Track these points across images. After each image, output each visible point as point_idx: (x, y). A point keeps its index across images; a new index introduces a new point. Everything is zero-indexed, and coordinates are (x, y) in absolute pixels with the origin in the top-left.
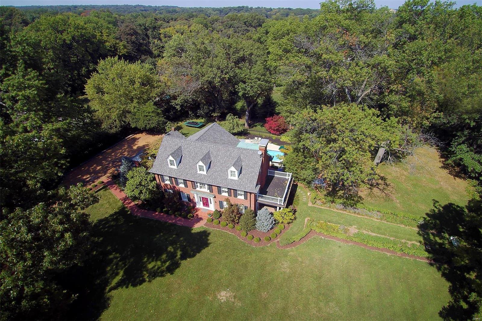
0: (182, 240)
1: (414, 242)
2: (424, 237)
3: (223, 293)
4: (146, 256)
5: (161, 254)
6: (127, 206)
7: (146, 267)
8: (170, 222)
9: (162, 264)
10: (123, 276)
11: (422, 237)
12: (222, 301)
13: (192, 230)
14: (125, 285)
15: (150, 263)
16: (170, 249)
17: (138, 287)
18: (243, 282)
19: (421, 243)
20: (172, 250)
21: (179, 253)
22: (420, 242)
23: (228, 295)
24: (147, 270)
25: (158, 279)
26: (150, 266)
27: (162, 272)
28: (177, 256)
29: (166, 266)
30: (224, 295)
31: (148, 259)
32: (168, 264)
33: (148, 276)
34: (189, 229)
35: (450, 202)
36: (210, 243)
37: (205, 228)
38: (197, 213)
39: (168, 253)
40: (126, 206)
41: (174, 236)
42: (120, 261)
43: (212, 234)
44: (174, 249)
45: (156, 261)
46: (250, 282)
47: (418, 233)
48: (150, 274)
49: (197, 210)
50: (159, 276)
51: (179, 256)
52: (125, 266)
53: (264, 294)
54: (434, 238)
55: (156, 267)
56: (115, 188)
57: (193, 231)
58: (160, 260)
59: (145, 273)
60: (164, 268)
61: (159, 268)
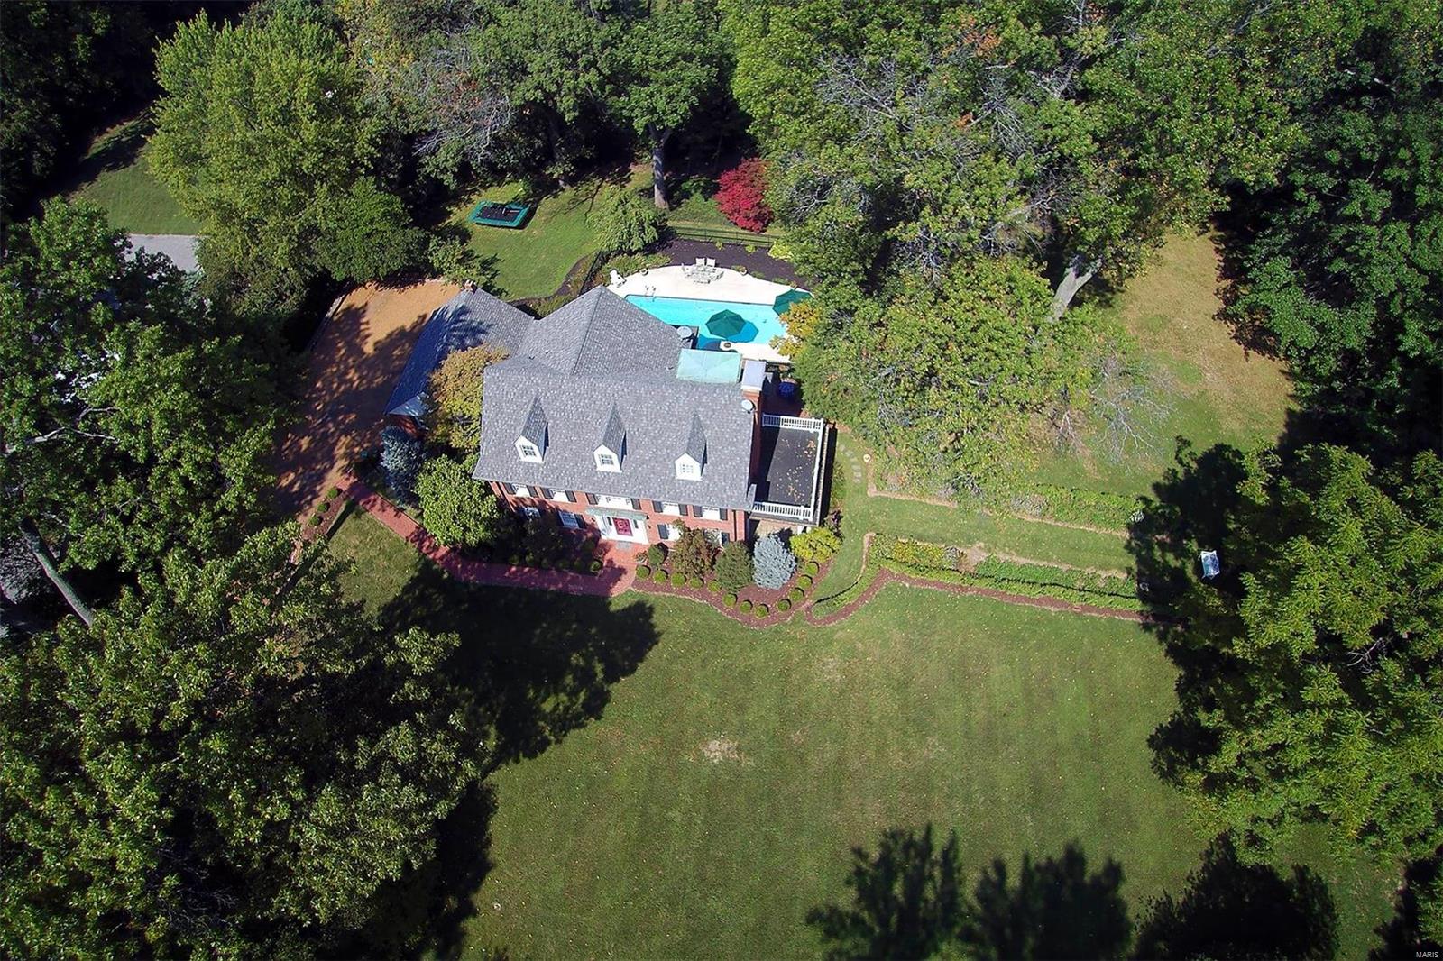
0: (595, 635)
1: (1114, 572)
2: (1139, 556)
3: (714, 745)
4: (529, 686)
5: (561, 676)
6: (434, 558)
7: (538, 710)
8: (552, 588)
9: (570, 699)
10: (498, 739)
11: (1134, 556)
12: (715, 761)
13: (610, 603)
14: (509, 756)
15: (544, 701)
16: (575, 659)
17: (541, 757)
18: (750, 716)
19: (1129, 574)
20: (582, 662)
21: (599, 668)
22: (1129, 570)
23: (725, 747)
24: (544, 717)
25: (574, 733)
26: (547, 707)
27: (577, 717)
28: (596, 675)
29: (581, 701)
30: (716, 750)
31: (537, 692)
32: (582, 696)
33: (551, 731)
34: (602, 601)
35: (1219, 441)
36: (659, 634)
37: (638, 594)
38: (608, 556)
39: (576, 670)
40: (431, 556)
41: (574, 626)
42: (479, 703)
43: (657, 609)
44: (584, 659)
45: (556, 693)
46: (763, 713)
47: (1128, 547)
48: (553, 723)
49: (606, 547)
50: (574, 728)
51: (601, 676)
52: (494, 714)
53: (796, 736)
54: (1163, 556)
55: (561, 707)
56: (378, 506)
57: (613, 608)
58: (564, 690)
59: (542, 723)
60: (578, 707)
61: (567, 709)
